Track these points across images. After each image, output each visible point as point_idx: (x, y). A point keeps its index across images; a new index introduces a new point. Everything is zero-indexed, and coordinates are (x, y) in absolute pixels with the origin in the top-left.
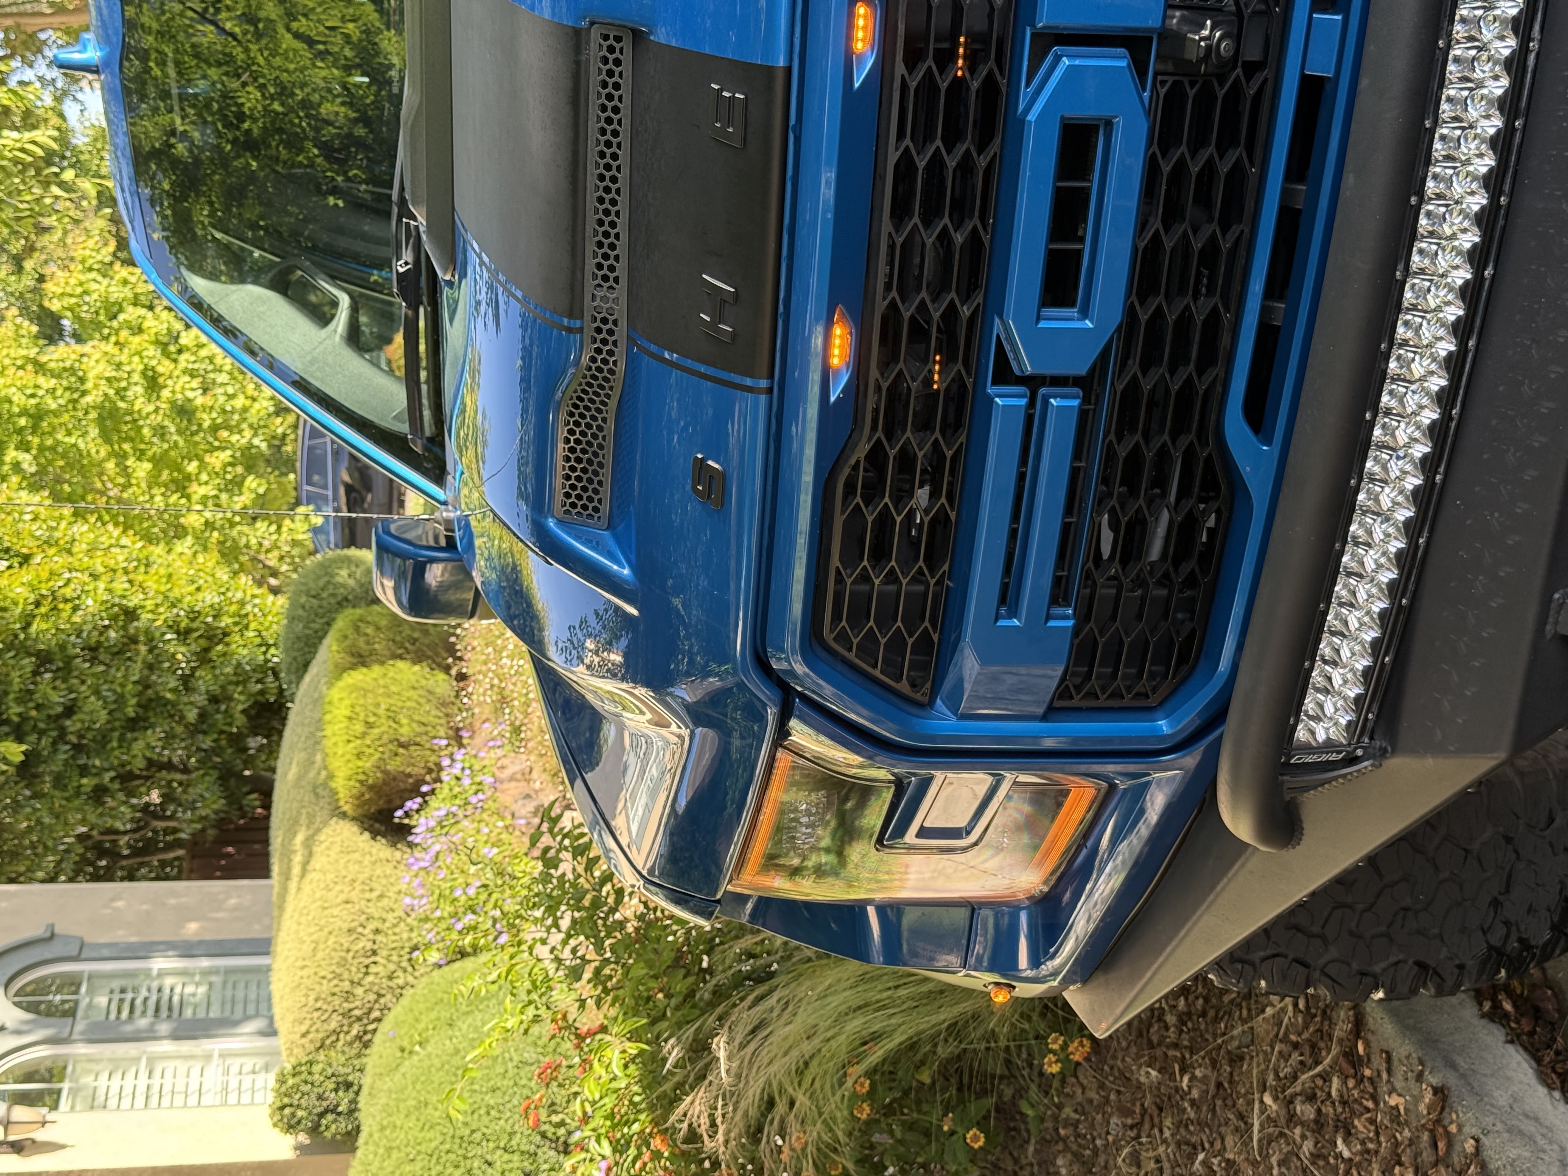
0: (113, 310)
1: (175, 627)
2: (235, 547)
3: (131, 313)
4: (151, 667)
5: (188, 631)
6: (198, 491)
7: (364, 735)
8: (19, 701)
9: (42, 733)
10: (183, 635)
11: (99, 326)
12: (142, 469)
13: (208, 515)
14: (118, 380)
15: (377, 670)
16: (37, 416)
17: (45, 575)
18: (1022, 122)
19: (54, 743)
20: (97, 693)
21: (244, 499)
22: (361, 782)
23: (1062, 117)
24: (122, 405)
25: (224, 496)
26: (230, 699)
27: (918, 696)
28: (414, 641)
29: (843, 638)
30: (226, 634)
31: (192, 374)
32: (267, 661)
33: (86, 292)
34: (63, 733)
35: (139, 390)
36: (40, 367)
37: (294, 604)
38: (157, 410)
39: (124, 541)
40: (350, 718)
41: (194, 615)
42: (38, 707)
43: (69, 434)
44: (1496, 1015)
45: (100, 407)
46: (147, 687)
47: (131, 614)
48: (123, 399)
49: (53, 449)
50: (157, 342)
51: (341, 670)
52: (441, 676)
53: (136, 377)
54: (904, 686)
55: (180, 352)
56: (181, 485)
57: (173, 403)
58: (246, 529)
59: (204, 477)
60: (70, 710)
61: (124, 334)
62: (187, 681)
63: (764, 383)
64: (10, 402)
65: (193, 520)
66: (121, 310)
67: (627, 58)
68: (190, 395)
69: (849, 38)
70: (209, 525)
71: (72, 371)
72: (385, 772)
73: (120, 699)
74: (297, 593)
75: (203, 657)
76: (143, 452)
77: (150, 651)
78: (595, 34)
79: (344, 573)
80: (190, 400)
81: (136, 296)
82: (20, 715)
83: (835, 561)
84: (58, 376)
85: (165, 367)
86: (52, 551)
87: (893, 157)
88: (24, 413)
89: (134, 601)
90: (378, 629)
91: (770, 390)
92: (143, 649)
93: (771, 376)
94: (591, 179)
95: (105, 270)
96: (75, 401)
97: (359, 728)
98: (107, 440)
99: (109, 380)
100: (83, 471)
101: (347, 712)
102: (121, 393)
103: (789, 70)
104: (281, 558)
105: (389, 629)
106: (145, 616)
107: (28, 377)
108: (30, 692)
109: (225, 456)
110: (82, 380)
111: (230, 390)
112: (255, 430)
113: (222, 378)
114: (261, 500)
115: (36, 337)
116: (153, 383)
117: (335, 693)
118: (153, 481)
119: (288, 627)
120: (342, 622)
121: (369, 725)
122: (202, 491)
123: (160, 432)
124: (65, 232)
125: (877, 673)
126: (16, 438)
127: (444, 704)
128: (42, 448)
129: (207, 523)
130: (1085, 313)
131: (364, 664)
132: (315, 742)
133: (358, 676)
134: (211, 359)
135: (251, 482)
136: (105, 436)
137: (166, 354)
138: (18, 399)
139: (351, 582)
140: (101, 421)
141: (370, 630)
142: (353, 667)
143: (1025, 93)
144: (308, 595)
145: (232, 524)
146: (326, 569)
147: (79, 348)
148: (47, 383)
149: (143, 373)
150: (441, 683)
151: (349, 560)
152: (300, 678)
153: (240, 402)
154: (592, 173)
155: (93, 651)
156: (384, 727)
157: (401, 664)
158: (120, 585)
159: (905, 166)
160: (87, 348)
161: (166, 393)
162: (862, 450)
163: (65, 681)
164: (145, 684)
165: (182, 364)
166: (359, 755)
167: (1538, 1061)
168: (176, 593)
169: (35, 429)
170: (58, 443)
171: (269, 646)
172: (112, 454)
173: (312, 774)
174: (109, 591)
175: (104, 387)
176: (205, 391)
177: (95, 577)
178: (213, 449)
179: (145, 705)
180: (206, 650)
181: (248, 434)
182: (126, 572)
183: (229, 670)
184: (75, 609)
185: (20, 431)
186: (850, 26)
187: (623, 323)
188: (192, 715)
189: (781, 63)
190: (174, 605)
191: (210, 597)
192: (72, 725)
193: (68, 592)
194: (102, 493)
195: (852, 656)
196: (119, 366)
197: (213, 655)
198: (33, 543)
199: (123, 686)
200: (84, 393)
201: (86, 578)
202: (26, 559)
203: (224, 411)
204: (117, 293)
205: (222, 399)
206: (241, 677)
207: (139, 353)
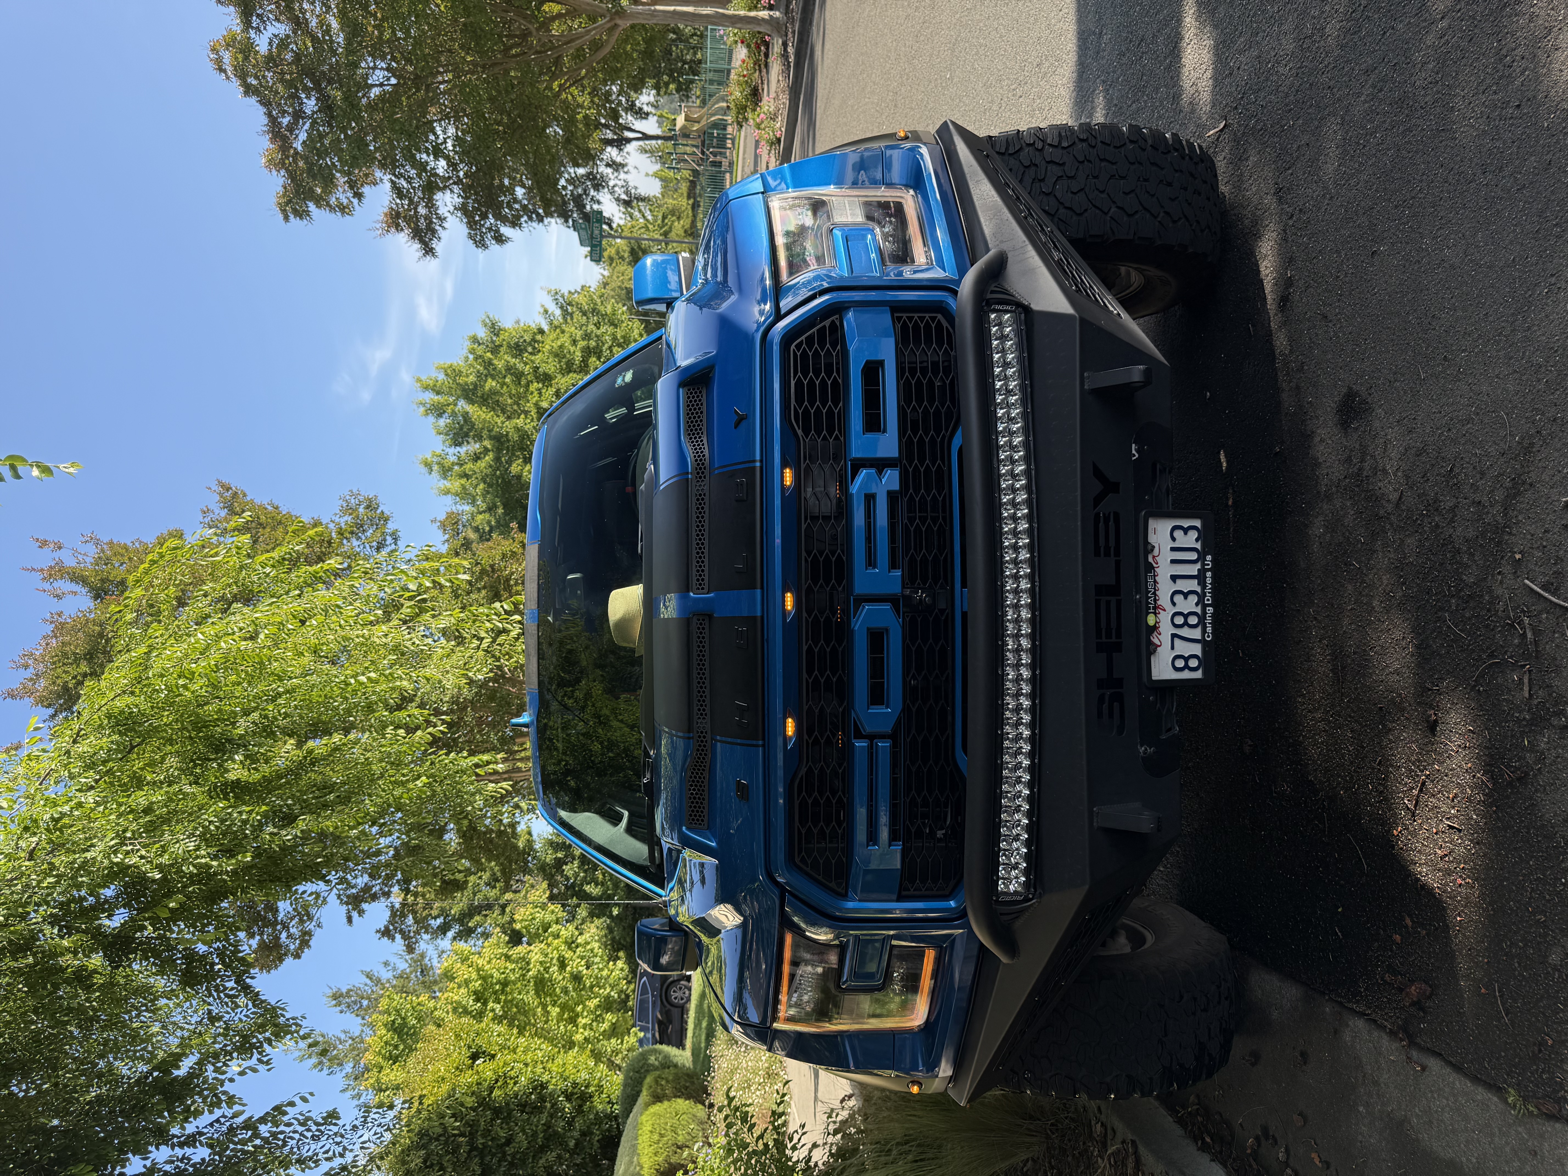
0: (546, 927)
1: (564, 1093)
2: (600, 1053)
3: (554, 928)
4: (551, 1116)
5: (572, 1094)
6: (582, 1021)
7: (658, 1142)
8: (484, 1136)
9: (494, 1155)
10: (569, 1097)
11: (537, 935)
12: (555, 1011)
13: (586, 1034)
14: (546, 963)
15: (666, 1103)
16: (505, 984)
17: (501, 1064)
18: (853, 631)
19: (499, 1161)
20: (523, 1131)
21: (605, 1026)
22: (657, 1170)
23: (868, 629)
24: (547, 976)
25: (594, 1024)
26: (592, 1133)
27: (840, 890)
28: (686, 1088)
29: (803, 860)
30: (591, 1097)
31: (582, 958)
32: (612, 1112)
33: (534, 919)
34: (504, 1154)
35: (556, 968)
36: (508, 957)
37: (627, 1077)
38: (563, 979)
39: (544, 1046)
40: (651, 1132)
41: (575, 1084)
42: (493, 1140)
43: (520, 993)
44: (1204, 1148)
45: (535, 977)
46: (549, 1127)
47: (543, 1086)
48: (547, 972)
49: (511, 1001)
50: (566, 942)
51: (647, 1105)
52: (700, 1106)
53: (555, 961)
54: (833, 885)
55: (577, 947)
56: (573, 1020)
57: (571, 974)
58: (605, 1043)
59: (585, 1014)
60: (509, 1141)
61: (550, 939)
62: (570, 1123)
63: (760, 742)
64: (492, 977)
65: (578, 1037)
66: (550, 927)
67: (707, 627)
68: (580, 968)
69: (784, 605)
70: (586, 1040)
71: (523, 959)
72: (670, 1164)
73: (535, 1134)
74: (628, 1071)
75: (579, 1110)
76: (555, 1002)
77: (552, 1107)
78: (695, 619)
79: (653, 1058)
80: (580, 972)
81: (557, 919)
82: (483, 1144)
83: (797, 823)
84: (517, 962)
85: (568, 954)
86: (506, 1052)
87: (805, 648)
88: (499, 982)
89: (545, 1078)
90: (668, 1081)
91: (763, 746)
92: (548, 1105)
93: (764, 739)
94: (695, 675)
95: (544, 907)
96: (524, 975)
97: (656, 1137)
98: (539, 996)
99: (541, 963)
100: (525, 1013)
101: (650, 1128)
102: (547, 969)
103: (762, 617)
104: (623, 1059)
105: (673, 1081)
106: (551, 1087)
107: (502, 963)
108: (490, 1131)
109: (596, 1001)
110: (528, 963)
111: (601, 966)
112: (612, 987)
113: (597, 960)
114: (614, 1027)
115: (508, 943)
116: (562, 964)
117: (644, 1118)
118: (560, 1019)
119: (623, 1090)
120: (649, 1080)
121: (662, 1136)
122: (584, 1021)
123: (565, 991)
124: (527, 892)
125: (820, 878)
126: (493, 997)
127: (702, 1123)
128: (506, 1001)
129: (585, 1039)
130: (887, 707)
131: (661, 1101)
132: (634, 1147)
133: (657, 1108)
134: (592, 950)
135: (609, 1016)
136: (537, 994)
137: (570, 948)
138: (496, 975)
139: (657, 1063)
140: (536, 984)
141: (663, 1083)
142: (654, 1103)
143: (853, 620)
144: (634, 1071)
145: (599, 1041)
146: (644, 1056)
147: (529, 948)
148: (511, 966)
149: (558, 959)
150: (700, 1111)
151: (655, 1051)
152: (628, 1116)
153: (605, 973)
154: (695, 672)
155: (523, 1106)
156: (670, 1135)
157: (680, 1101)
158: (539, 1070)
159: (810, 651)
160: (532, 948)
161: (568, 969)
162: (804, 770)
163: (507, 1124)
164: (548, 1126)
165: (578, 953)
166: (656, 1154)
167: (1225, 1166)
168: (567, 1073)
169: (503, 991)
170: (514, 999)
171: (613, 1104)
172: (541, 1003)
173: (632, 1169)
174: (534, 1073)
175: (538, 966)
176: (588, 968)
177: (526, 1065)
178: (590, 998)
179: (547, 1139)
180: (580, 1106)
181: (608, 990)
182: (542, 1062)
183: (592, 1116)
184: (515, 1084)
185: (495, 993)
186: (784, 601)
187: (709, 732)
188: (572, 1143)
189: (759, 614)
190: (565, 1080)
191: (584, 1075)
192: (509, 1150)
193: (512, 1073)
194: (534, 1026)
195: (808, 870)
196: (546, 955)
197: (585, 1108)
198: (497, 1048)
199: (537, 1126)
200: (528, 971)
201: (522, 1066)
202: (493, 1057)
203: (597, 977)
204: (549, 918)
205: (596, 971)
206: (599, 1119)
207: (557, 949)
